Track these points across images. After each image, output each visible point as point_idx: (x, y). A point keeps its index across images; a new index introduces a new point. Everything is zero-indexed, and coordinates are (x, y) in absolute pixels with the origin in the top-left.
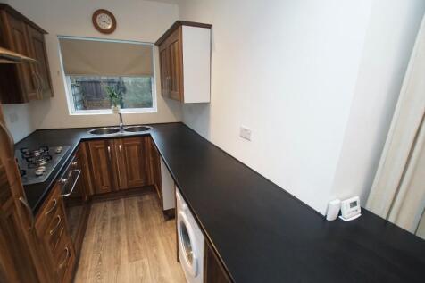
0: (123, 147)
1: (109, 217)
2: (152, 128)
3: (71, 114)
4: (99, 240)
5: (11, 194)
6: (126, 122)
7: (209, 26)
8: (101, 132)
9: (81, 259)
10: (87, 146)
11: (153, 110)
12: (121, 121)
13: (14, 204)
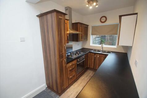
0: (99, 56)
1: (90, 75)
2: (111, 53)
3: (91, 45)
4: (84, 79)
5: (63, 58)
6: (104, 49)
7: (137, 14)
8: (95, 51)
9: (78, 80)
10: (90, 54)
11: (115, 47)
12: (102, 49)
13: (63, 59)
